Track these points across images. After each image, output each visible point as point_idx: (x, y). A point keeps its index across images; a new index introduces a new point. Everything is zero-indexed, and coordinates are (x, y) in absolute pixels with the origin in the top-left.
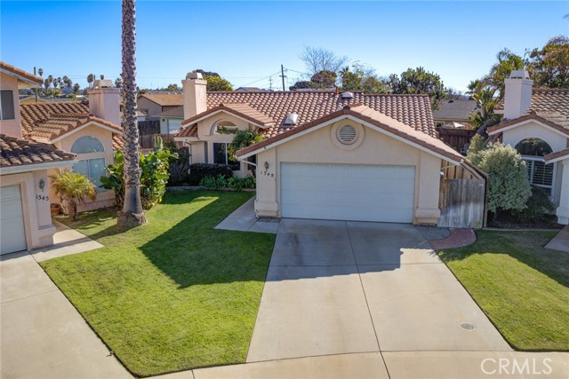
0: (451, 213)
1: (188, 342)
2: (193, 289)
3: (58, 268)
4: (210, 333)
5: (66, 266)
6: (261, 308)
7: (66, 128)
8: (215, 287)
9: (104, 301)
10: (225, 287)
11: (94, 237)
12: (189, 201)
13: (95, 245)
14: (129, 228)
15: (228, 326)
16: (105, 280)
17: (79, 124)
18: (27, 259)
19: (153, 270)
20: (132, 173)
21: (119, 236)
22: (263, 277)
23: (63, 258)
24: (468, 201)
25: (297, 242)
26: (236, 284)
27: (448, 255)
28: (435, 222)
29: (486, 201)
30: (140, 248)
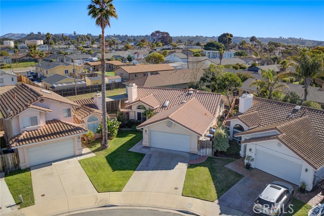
0: (201, 151)
1: (111, 186)
2: (116, 172)
3: (83, 162)
4: (116, 184)
5: (85, 162)
6: (130, 179)
7: (86, 115)
8: (121, 172)
9: (94, 174)
10: (124, 172)
11: (94, 152)
12: (125, 136)
13: (93, 155)
14: (104, 149)
15: (120, 183)
16: (95, 168)
17: (90, 114)
18: (75, 159)
19: (108, 165)
20: (105, 133)
21: (101, 152)
22: (135, 170)
23: (84, 159)
24: (207, 147)
25: (150, 158)
26: (127, 171)
27: (191, 166)
28: (196, 153)
29: (213, 148)
30: (106, 157)
